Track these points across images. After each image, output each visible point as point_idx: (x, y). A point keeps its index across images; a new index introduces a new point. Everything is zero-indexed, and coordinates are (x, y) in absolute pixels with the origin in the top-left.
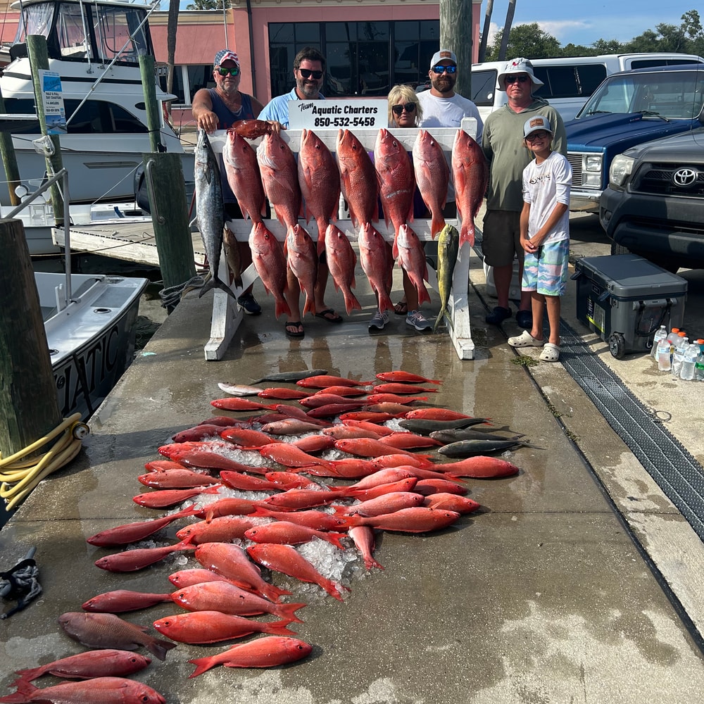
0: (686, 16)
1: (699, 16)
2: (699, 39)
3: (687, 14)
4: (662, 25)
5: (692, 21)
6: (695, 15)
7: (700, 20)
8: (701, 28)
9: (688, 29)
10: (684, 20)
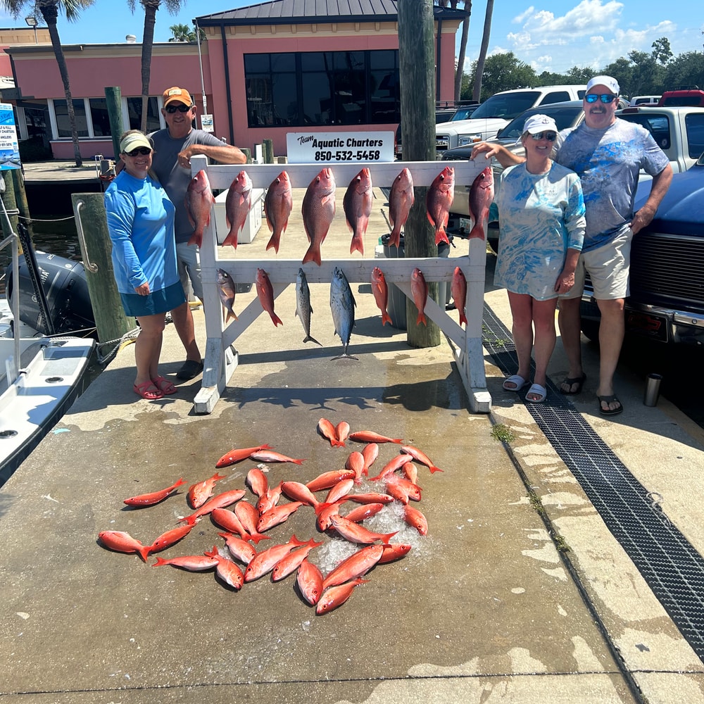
1: (669, 44)
3: (657, 41)
4: (634, 52)
5: (663, 48)
6: (665, 42)
7: (670, 47)
8: (672, 55)
9: (659, 56)
10: (655, 48)
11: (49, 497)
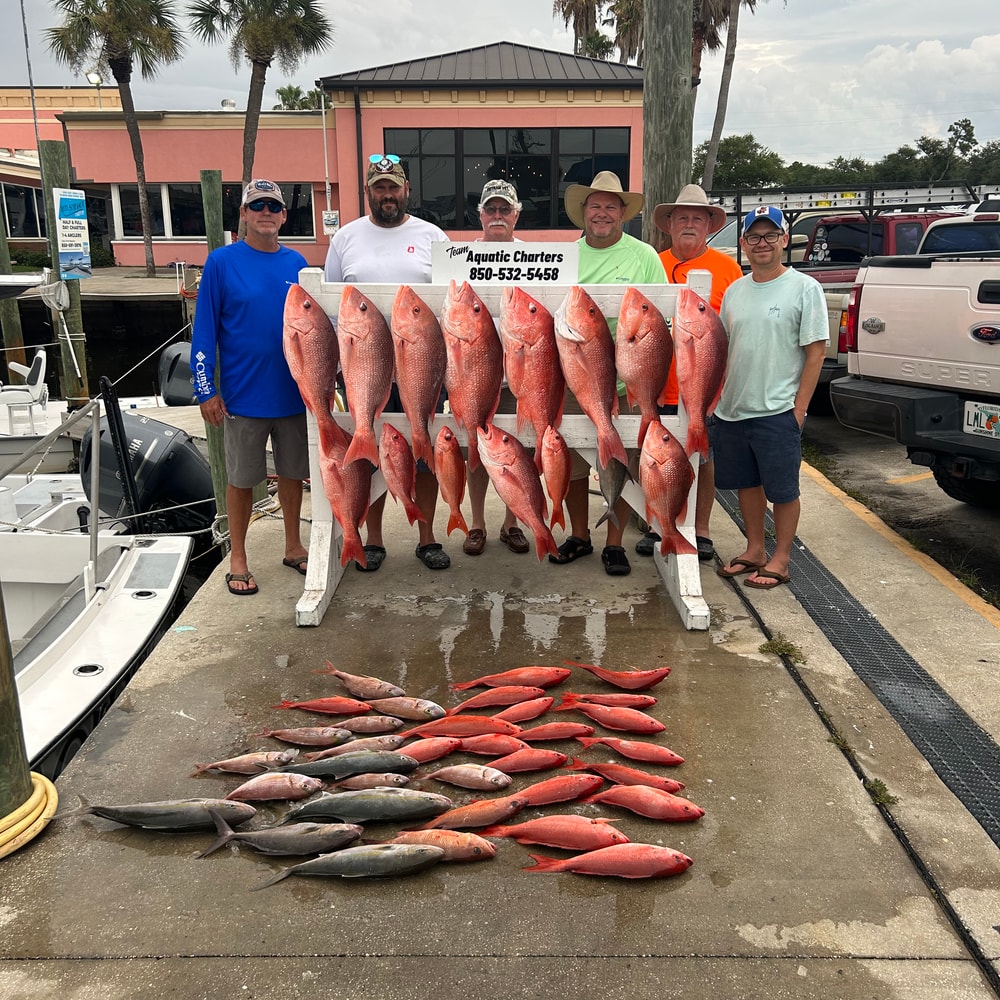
0: (955, 127)
1: (972, 128)
2: (974, 158)
3: (956, 124)
4: (923, 139)
5: (963, 133)
6: (966, 125)
7: (974, 132)
8: (977, 143)
9: (958, 144)
10: (952, 133)
11: (182, 713)
